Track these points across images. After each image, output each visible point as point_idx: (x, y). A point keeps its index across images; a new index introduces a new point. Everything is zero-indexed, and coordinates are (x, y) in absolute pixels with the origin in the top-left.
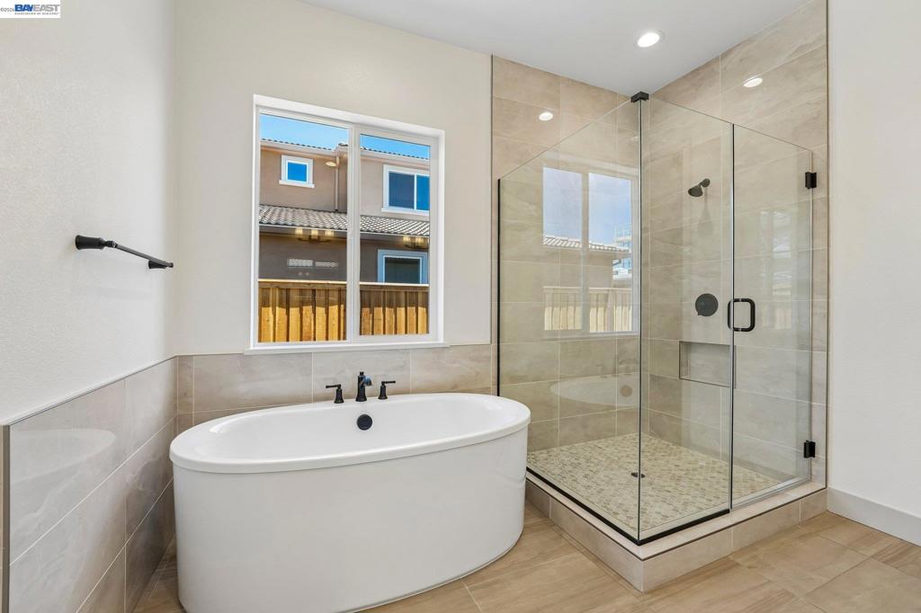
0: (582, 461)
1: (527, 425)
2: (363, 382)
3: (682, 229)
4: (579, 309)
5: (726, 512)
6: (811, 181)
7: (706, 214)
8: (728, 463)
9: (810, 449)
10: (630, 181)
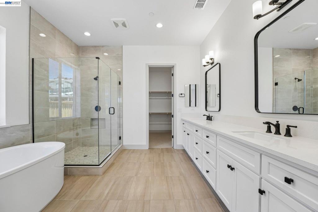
0: (68, 158)
4: (58, 109)
5: (111, 154)
6: (120, 83)
9: (120, 138)
10: (72, 69)
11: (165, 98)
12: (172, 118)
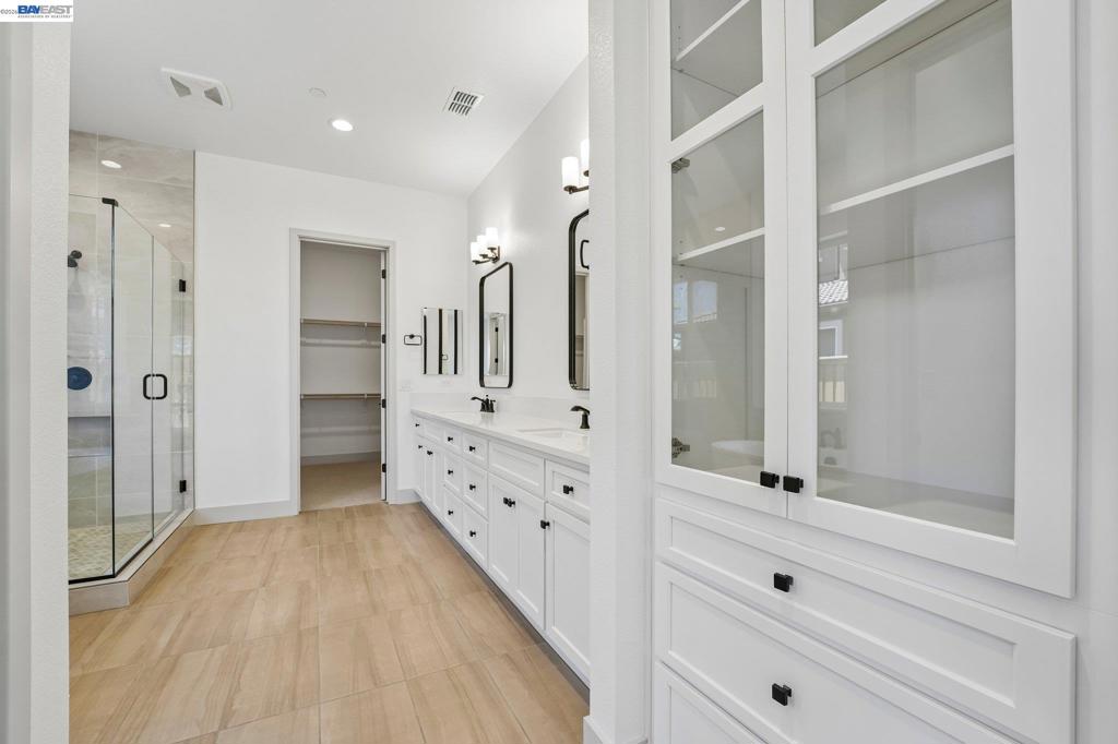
5: (151, 541)
6: (183, 286)
9: (183, 486)
11: (359, 342)
12: (383, 409)
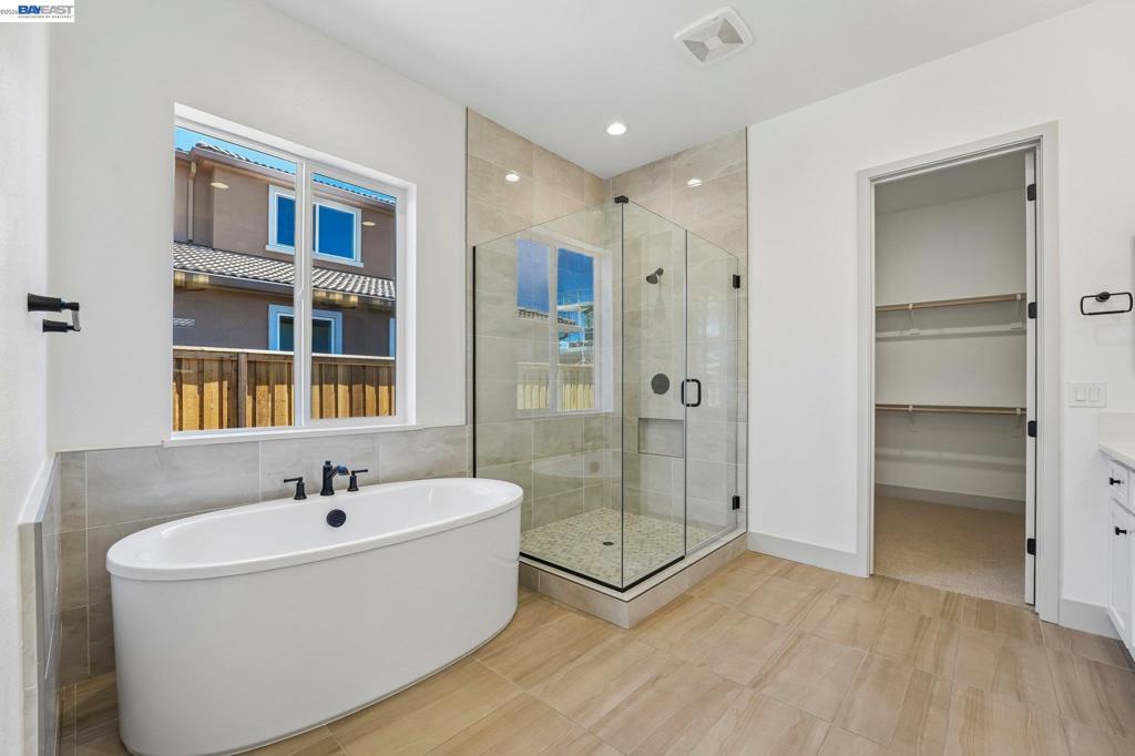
0: (558, 538)
1: (520, 502)
2: (329, 471)
3: (640, 312)
5: (683, 558)
6: (737, 282)
7: (660, 300)
8: (682, 526)
9: (736, 503)
11: (1008, 328)
12: (1030, 441)
